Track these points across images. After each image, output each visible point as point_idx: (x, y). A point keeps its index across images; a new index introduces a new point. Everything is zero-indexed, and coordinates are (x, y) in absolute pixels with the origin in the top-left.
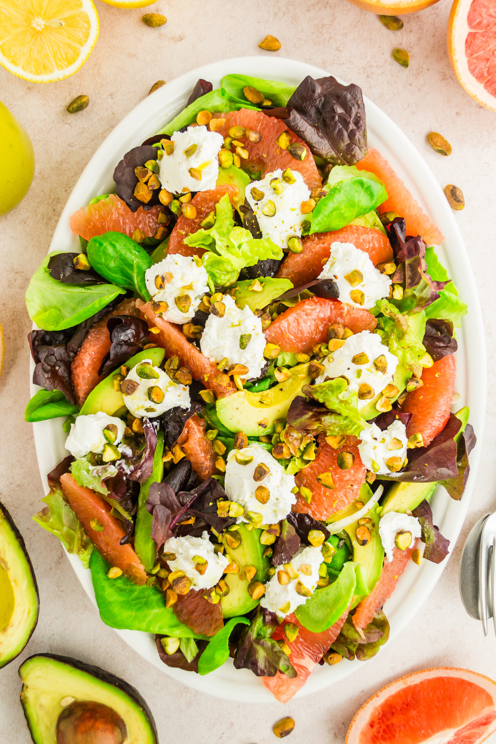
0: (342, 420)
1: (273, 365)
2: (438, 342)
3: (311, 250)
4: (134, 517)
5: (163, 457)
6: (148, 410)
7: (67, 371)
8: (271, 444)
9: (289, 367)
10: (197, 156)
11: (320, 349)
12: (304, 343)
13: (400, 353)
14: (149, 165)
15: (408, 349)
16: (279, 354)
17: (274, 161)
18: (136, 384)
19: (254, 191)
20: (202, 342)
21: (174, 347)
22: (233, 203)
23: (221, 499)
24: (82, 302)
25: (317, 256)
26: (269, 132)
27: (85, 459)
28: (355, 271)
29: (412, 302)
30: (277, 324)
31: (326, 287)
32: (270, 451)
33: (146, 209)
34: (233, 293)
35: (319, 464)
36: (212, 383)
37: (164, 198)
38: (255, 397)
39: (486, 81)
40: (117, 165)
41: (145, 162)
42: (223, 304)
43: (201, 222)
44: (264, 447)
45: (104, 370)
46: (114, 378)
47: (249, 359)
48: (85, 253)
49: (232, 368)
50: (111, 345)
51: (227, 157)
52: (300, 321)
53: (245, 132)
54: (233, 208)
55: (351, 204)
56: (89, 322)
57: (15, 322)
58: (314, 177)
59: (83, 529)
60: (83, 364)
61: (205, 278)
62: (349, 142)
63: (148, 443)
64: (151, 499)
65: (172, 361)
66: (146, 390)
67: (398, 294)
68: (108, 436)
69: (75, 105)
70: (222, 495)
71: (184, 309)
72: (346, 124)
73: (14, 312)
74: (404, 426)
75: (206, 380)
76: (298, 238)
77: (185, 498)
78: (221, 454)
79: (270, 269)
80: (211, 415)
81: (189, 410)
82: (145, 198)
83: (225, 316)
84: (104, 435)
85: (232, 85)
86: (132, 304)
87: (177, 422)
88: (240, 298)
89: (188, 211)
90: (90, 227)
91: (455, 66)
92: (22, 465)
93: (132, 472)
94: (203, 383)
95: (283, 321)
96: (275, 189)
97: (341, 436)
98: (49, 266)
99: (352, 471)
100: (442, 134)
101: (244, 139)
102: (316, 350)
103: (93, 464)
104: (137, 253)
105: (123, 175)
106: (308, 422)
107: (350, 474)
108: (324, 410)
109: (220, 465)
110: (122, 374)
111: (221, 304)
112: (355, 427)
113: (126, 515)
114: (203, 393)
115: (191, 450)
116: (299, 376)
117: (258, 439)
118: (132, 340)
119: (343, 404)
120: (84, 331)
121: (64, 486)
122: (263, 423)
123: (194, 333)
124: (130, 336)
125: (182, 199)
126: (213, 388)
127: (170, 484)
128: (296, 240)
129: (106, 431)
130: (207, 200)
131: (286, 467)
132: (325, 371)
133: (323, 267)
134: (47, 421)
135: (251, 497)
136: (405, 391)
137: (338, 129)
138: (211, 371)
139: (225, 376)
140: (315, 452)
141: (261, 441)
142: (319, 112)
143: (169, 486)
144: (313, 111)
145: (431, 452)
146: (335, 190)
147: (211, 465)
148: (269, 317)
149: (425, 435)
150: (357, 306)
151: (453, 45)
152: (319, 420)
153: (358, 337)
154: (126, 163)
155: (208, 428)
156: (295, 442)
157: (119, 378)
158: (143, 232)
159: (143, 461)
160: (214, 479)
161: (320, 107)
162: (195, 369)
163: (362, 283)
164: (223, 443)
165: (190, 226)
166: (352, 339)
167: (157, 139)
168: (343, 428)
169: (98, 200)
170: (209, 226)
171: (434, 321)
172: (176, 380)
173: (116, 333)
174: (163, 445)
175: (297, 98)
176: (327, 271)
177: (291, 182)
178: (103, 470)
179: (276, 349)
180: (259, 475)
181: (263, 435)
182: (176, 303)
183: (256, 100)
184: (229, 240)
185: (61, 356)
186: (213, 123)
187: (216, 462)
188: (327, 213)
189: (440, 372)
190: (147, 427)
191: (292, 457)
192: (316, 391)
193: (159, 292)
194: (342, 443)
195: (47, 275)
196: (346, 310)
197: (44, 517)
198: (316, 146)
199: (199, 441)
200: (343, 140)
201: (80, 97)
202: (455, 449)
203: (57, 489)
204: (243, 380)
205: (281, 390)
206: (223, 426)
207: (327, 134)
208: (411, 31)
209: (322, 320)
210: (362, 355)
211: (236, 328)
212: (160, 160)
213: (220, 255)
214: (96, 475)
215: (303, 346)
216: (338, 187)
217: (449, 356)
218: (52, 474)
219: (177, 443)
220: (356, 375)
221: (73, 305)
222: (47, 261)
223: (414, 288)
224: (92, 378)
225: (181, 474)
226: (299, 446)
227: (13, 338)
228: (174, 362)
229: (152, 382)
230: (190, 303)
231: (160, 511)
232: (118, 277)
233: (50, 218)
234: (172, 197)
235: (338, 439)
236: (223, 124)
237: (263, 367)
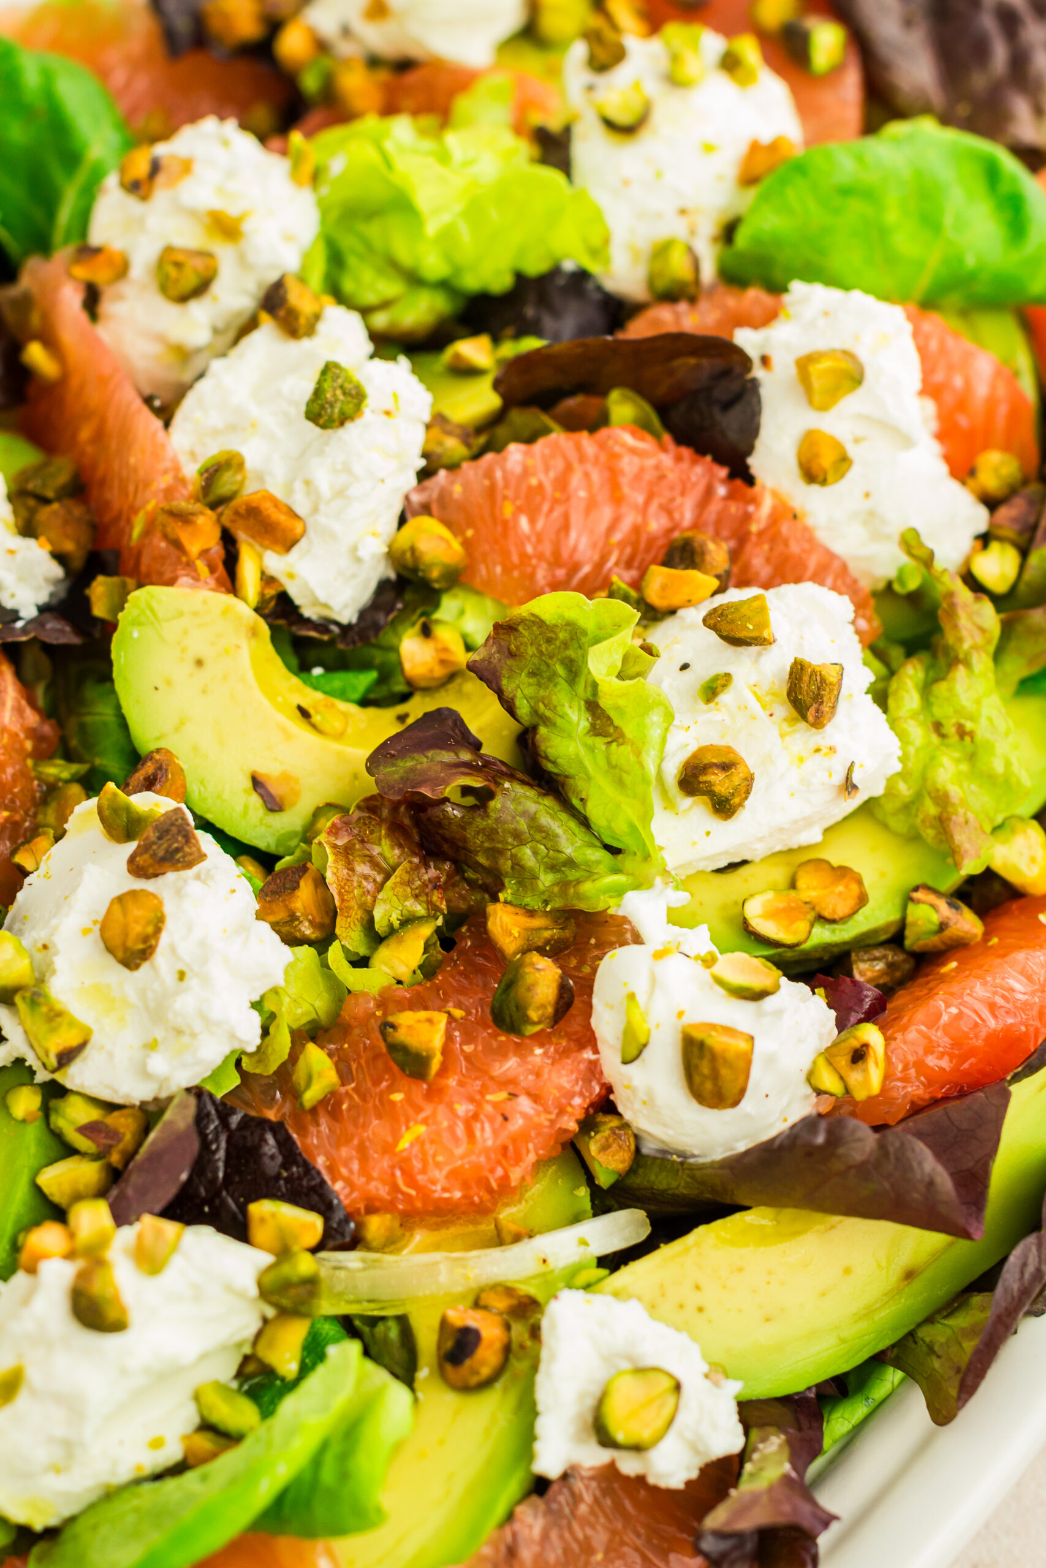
0: (578, 839)
15: (956, 743)
28: (845, 352)
37: (292, 44)
38: (291, 689)
62: (1002, 78)
67: (997, 568)
75: (136, 534)
80: (93, 702)
82: (237, 28)
99: (537, 1053)
107: (524, 1059)
109: (30, 854)
114: (102, 586)
119: (601, 745)
122: (271, 785)
163: (854, 410)
179: (444, 539)
196: (765, 514)
205: (403, 718)
228: (52, 470)
235: (538, 919)
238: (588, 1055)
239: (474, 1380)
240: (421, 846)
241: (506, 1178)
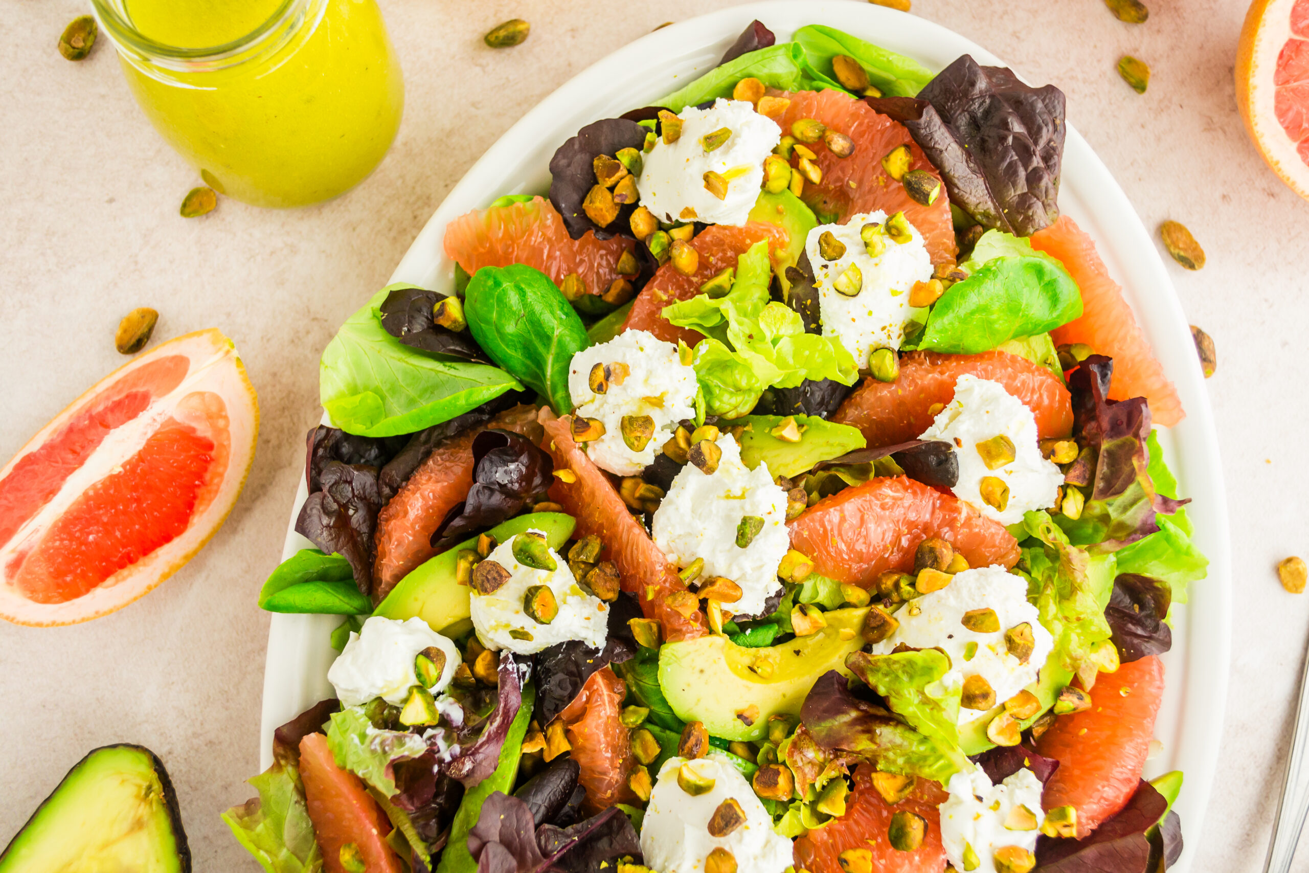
0: (915, 743)
1: (792, 596)
2: (1134, 624)
3: (913, 380)
4: (436, 859)
5: (524, 742)
6: (518, 634)
7: (368, 523)
8: (755, 762)
9: (823, 609)
10: (726, 152)
11: (897, 585)
12: (865, 566)
13: (1059, 627)
14: (625, 156)
15: (1076, 624)
16: (808, 578)
17: (870, 198)
18: (504, 574)
19: (825, 240)
20: (659, 518)
21: (597, 518)
22: (774, 262)
23: (628, 858)
24: (433, 389)
25: (922, 396)
26: (872, 142)
27: (362, 711)
28: (1002, 438)
29: (1096, 530)
30: (819, 513)
31: (933, 459)
32: (749, 778)
33: (600, 236)
34: (738, 435)
35: (848, 827)
36: (660, 606)
37: (639, 223)
38: (742, 655)
39: (1303, 138)
40: (563, 143)
41: (619, 150)
42: (718, 448)
43: (703, 283)
44: (739, 765)
45: (444, 534)
46: (462, 555)
47: (749, 571)
48: (462, 298)
49: (710, 582)
50: (469, 486)
51: (780, 170)
52: (866, 516)
53: (824, 132)
54: (772, 271)
55: (1013, 309)
56: (436, 433)
57: (286, 413)
58: (945, 243)
59: (320, 861)
60: (406, 513)
61: (692, 390)
62: (1025, 190)
63: (502, 705)
64: (482, 826)
65: (587, 545)
66: (522, 591)
67: (1073, 507)
68: (423, 672)
69: (502, 33)
70: (633, 851)
71: (636, 443)
72: (1026, 154)
73: (290, 392)
74: (1041, 784)
75: (650, 597)
76: (893, 351)
77: (551, 840)
78: (645, 760)
79: (822, 403)
80: (642, 675)
81: (600, 654)
82: (603, 217)
83: (716, 473)
84: (416, 666)
85: (812, 46)
86: (532, 416)
87: (570, 674)
88: (750, 447)
89: (684, 256)
90: (482, 250)
91: (1251, 96)
92: (228, 701)
93: (455, 759)
94: (641, 603)
95: (832, 510)
96: (866, 245)
97: (907, 776)
98: (384, 308)
99: (917, 858)
100: (1189, 228)
101: (820, 146)
102: (888, 583)
103: (377, 725)
104: (564, 317)
105: (569, 165)
106: (844, 731)
107: (911, 863)
108: (882, 712)
109: (640, 786)
110: (479, 550)
111: (713, 448)
112: (941, 763)
113: (420, 850)
114: (639, 627)
115: (586, 738)
116: (842, 630)
117: (727, 746)
118: (516, 486)
119: (927, 709)
120: (423, 449)
121: (306, 760)
122: (746, 714)
123: (643, 499)
124: (515, 476)
125: (676, 233)
126: (661, 618)
127: (527, 801)
128: (889, 355)
129: (422, 659)
130: (723, 245)
131: (778, 818)
132: (897, 633)
133: (936, 418)
134: (304, 616)
135: (695, 867)
136: (1051, 711)
137: (1008, 160)
138: (665, 581)
139: (692, 596)
140: (847, 799)
141: (735, 753)
142: (974, 123)
143: (525, 805)
144: (963, 121)
145: (1089, 853)
146: (986, 271)
147: (620, 781)
148: (803, 496)
149: (1084, 815)
150: (990, 511)
151: (1254, 55)
152: (869, 732)
153: (981, 574)
154: (580, 143)
155: (629, 701)
156: (807, 769)
157: (471, 558)
158: (583, 281)
159: (482, 739)
160: (620, 810)
161: (979, 115)
162: (632, 572)
163: (1009, 467)
164: (657, 739)
165: (680, 287)
166: (967, 577)
167: (651, 112)
168: (914, 760)
169: (511, 202)
170: (718, 293)
171: (1132, 580)
172: (586, 585)
173: (487, 465)
174: (529, 716)
175: (937, 92)
176: (942, 427)
177: (900, 239)
178: (396, 742)
179: (805, 564)
180: (722, 824)
181: (740, 739)
182: (623, 427)
183: (853, 83)
184: (758, 326)
185: (364, 488)
186: (766, 102)
187: (633, 777)
188: (962, 312)
189: (1131, 686)
190: (506, 669)
191: (793, 800)
192: (876, 670)
193: (593, 401)
194: (907, 791)
195: (375, 324)
196: (964, 515)
197: (246, 818)
198: (960, 185)
199: (606, 724)
200: (1014, 184)
201: (514, 22)
202: (1144, 858)
203: (287, 763)
204: (725, 614)
205: (797, 653)
206: (664, 701)
207: (985, 166)
208: (1159, 31)
209: (911, 525)
210: (987, 614)
211: (736, 503)
212: (647, 152)
213: (733, 350)
214: (379, 749)
215: (862, 571)
216: (993, 268)
217: (1154, 656)
218: (285, 730)
219: (558, 718)
220: (963, 653)
221: (412, 393)
222: (381, 297)
223: (1110, 500)
224: (415, 547)
225: (554, 786)
226: (815, 779)
227: (274, 442)
228: (589, 548)
229: (539, 577)
230: (652, 433)
231: (495, 856)
232: (515, 356)
233: (405, 230)
234: (655, 226)
235: (900, 781)
236: (784, 111)
237: (773, 594)
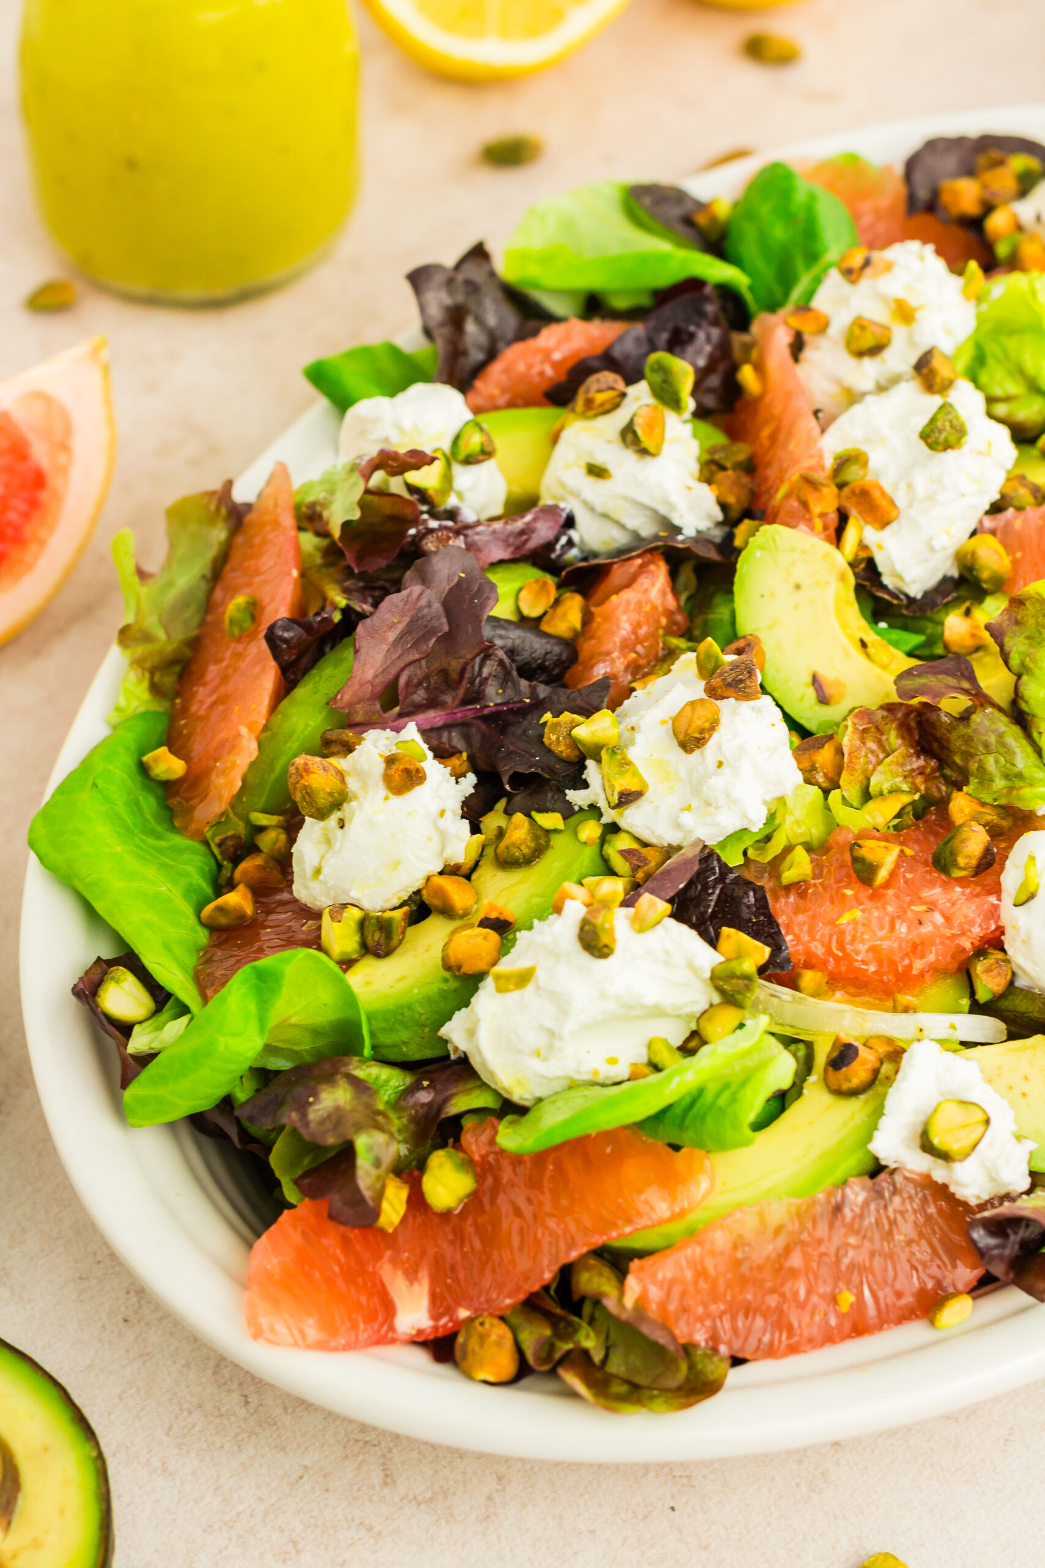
6: (592, 470)
7: (486, 350)
14: (1021, 161)
37: (998, 222)
122: (826, 685)
172: (709, 478)
237: (940, 576)
238: (993, 899)
239: (845, 1086)
240: (918, 743)
241: (910, 967)
